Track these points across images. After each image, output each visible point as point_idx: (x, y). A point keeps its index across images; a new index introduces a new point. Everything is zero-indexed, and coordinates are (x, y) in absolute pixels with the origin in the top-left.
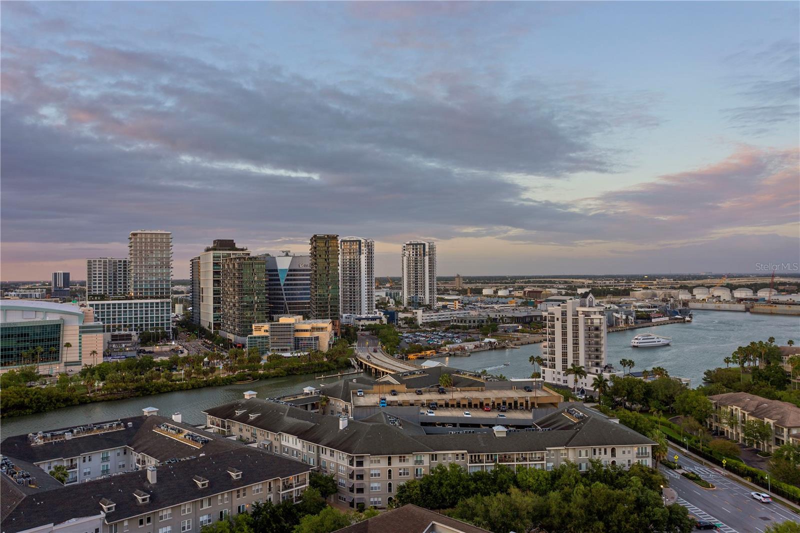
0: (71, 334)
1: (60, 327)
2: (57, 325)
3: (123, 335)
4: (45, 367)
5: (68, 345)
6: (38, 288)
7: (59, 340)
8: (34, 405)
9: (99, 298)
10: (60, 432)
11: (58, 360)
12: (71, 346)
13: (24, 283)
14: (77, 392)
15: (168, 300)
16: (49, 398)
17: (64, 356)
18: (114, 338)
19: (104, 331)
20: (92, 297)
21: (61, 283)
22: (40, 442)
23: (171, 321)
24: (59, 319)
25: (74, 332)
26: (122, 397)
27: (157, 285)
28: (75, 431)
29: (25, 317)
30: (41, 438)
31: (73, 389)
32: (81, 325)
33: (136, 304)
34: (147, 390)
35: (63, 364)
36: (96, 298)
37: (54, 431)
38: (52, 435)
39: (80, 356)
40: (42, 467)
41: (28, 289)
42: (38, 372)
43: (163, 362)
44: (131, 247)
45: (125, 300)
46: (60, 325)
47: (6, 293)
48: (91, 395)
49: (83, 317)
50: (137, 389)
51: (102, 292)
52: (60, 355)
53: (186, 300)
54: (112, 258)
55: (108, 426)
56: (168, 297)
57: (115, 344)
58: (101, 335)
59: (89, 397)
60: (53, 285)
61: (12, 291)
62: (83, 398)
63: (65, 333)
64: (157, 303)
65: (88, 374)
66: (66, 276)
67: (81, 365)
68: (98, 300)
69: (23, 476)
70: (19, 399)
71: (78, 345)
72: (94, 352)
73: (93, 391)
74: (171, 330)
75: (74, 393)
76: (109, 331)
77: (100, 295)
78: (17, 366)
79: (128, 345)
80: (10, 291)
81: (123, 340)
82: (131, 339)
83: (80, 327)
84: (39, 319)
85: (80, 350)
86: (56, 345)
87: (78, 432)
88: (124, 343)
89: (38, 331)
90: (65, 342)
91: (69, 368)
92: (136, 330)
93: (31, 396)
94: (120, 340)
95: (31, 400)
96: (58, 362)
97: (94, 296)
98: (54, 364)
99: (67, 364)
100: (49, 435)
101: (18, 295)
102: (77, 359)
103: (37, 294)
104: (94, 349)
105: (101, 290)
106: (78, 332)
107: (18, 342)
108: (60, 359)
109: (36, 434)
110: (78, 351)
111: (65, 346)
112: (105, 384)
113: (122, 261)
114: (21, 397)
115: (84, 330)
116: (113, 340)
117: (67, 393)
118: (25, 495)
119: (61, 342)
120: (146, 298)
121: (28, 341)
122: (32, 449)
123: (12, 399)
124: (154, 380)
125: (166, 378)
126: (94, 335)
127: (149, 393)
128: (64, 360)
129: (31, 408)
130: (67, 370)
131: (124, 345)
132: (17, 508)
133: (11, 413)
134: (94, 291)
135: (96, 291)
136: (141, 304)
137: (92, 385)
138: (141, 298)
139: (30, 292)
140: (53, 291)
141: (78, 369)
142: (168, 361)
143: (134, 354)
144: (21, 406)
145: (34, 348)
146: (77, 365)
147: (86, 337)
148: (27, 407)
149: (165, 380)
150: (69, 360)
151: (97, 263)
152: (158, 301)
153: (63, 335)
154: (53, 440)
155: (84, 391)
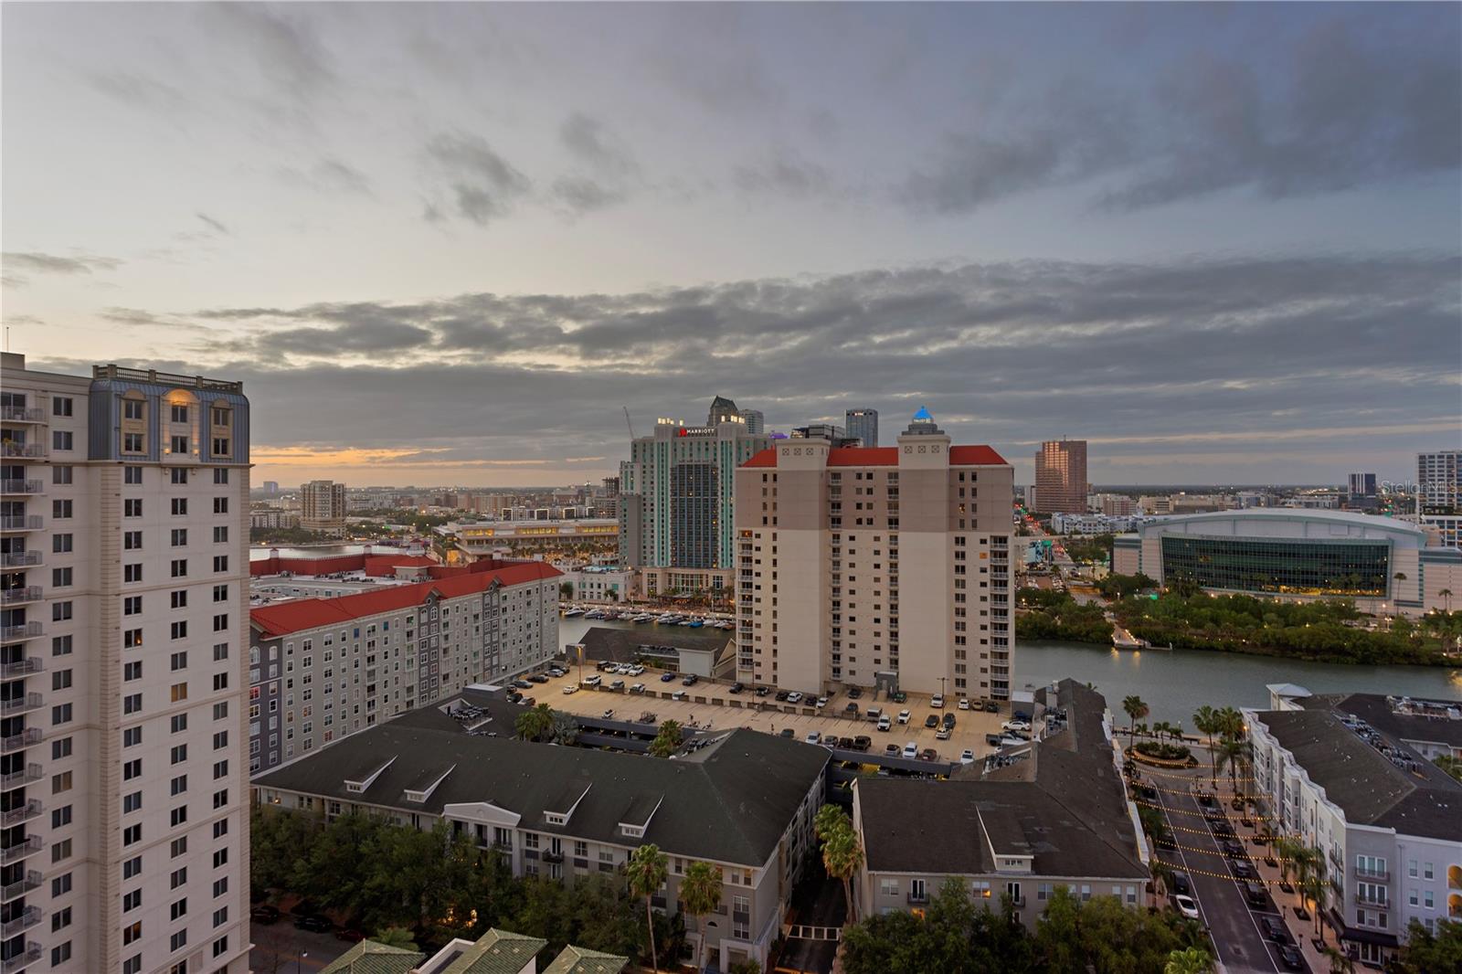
0: (1405, 561)
1: (1387, 550)
2: (1383, 547)
4: (1364, 602)
5: (1401, 576)
6: (1327, 495)
7: (1386, 568)
8: (1360, 652)
9: (1443, 511)
10: (1439, 705)
11: (1385, 596)
12: (1405, 578)
13: (1305, 488)
14: (1426, 647)
16: (1381, 648)
17: (1395, 591)
20: (1430, 509)
21: (1361, 488)
22: (1408, 712)
24: (1384, 538)
25: (1411, 559)
29: (1332, 532)
30: (1408, 706)
31: (1419, 641)
32: (1422, 549)
35: (1392, 603)
36: (1437, 511)
37: (1428, 700)
38: (1426, 707)
39: (1421, 595)
40: (1414, 747)
41: (1313, 495)
42: (1354, 609)
46: (1387, 547)
47: (1283, 500)
48: (1451, 655)
49: (1423, 538)
51: (1447, 503)
52: (1388, 589)
58: (1456, 567)
59: (1447, 657)
60: (1350, 491)
61: (1290, 498)
62: (1437, 657)
63: (1395, 558)
65: (1442, 623)
66: (1370, 479)
67: (1422, 606)
68: (1440, 514)
69: (1399, 756)
70: (1337, 641)
71: (1418, 577)
72: (1446, 592)
73: (1452, 650)
75: (1421, 647)
77: (1440, 507)
78: (1325, 597)
80: (1287, 497)
83: (1420, 553)
84: (1354, 536)
85: (1421, 585)
86: (1381, 574)
89: (1353, 552)
90: (1396, 572)
91: (1403, 610)
93: (1354, 640)
95: (1354, 645)
96: (1384, 598)
97: (1434, 508)
98: (1378, 600)
99: (1399, 603)
100: (1420, 705)
101: (1300, 503)
102: (1417, 598)
103: (1327, 502)
104: (1447, 588)
105: (1443, 500)
106: (1417, 559)
107: (1325, 564)
108: (1388, 595)
109: (1400, 698)
110: (1418, 587)
111: (1396, 577)
114: (1339, 638)
115: (1426, 557)
117: (1409, 645)
118: (1415, 787)
119: (1389, 571)
121: (1339, 565)
122: (1394, 718)
123: (1327, 639)
126: (1446, 566)
128: (1395, 596)
129: (1354, 655)
130: (1400, 612)
132: (1405, 800)
133: (1327, 657)
134: (1430, 500)
135: (1434, 500)
137: (1452, 641)
139: (1316, 499)
140: (1350, 498)
141: (1419, 612)
144: (1340, 651)
145: (1347, 574)
146: (1417, 606)
147: (1432, 568)
148: (1349, 654)
150: (1402, 597)
151: (1436, 460)
153: (1392, 561)
154: (1428, 715)
155: (1437, 646)
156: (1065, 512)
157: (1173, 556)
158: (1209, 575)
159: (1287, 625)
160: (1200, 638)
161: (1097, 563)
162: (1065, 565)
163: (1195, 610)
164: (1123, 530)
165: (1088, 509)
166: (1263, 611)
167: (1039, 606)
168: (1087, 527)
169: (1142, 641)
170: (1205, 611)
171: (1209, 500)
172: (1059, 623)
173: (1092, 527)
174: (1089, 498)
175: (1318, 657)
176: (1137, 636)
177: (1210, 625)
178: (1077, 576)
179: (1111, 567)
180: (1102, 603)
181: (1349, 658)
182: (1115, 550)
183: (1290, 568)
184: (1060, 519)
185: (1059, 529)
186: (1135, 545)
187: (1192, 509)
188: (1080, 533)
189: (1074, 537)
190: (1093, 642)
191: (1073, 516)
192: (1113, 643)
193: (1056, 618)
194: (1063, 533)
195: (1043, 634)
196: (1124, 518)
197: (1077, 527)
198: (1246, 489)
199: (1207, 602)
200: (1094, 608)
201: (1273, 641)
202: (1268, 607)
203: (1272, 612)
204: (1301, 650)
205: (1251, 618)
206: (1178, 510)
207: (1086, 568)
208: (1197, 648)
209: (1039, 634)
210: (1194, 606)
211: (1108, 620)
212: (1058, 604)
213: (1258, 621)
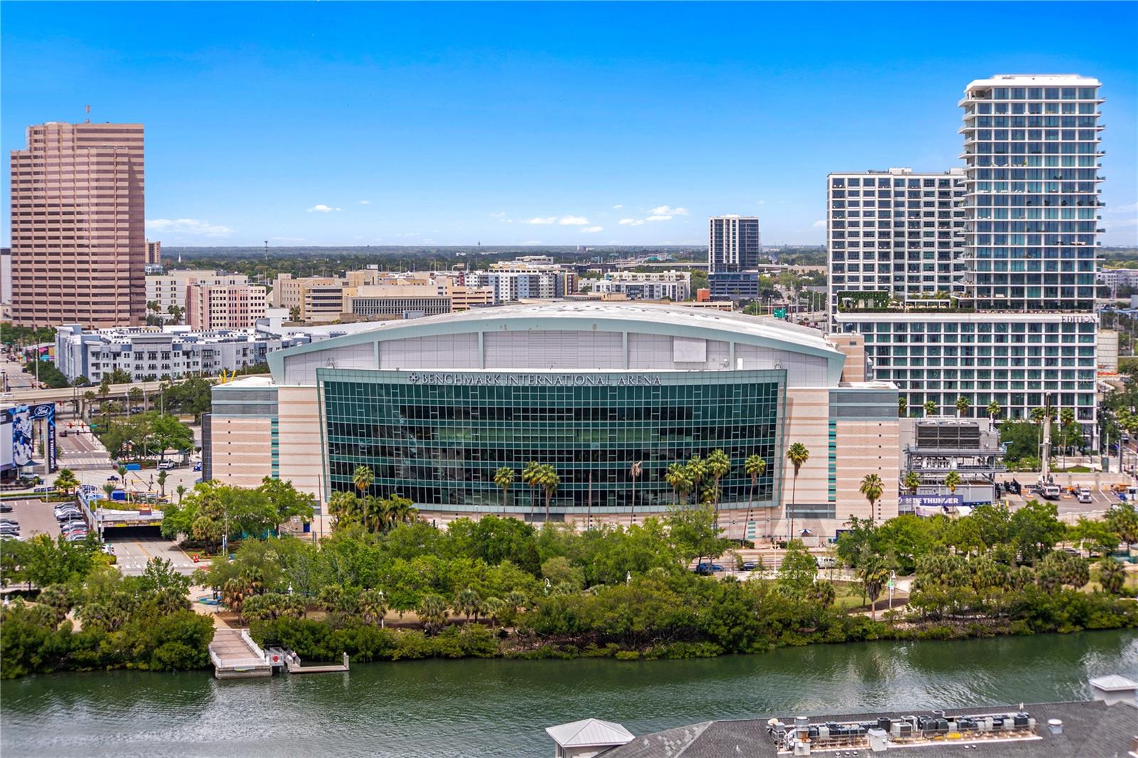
0: (805, 419)
1: (775, 393)
2: (767, 386)
3: (953, 430)
4: (735, 516)
5: (797, 454)
6: (669, 269)
7: (773, 434)
8: (724, 630)
9: (871, 304)
10: (855, 725)
11: (770, 498)
12: (805, 456)
13: (625, 253)
15: (1086, 317)
17: (788, 484)
18: (926, 436)
19: (902, 412)
20: (848, 299)
21: (733, 254)
23: (1095, 390)
25: (814, 412)
26: (970, 631)
27: (1050, 265)
28: (897, 726)
29: (678, 357)
30: (805, 736)
31: (826, 593)
32: (835, 389)
33: (984, 326)
34: (1046, 616)
35: (781, 512)
36: (861, 305)
37: (838, 718)
38: (834, 732)
39: (832, 490)
43: (1086, 530)
44: (970, 134)
45: (952, 311)
46: (776, 385)
47: (583, 282)
48: (878, 616)
49: (837, 364)
50: (1017, 611)
51: (876, 284)
52: (775, 483)
53: (1123, 320)
54: (903, 173)
55: (990, 723)
56: (1088, 306)
57: (929, 456)
58: (890, 424)
59: (871, 622)
60: (712, 258)
61: (599, 277)
62: (859, 622)
63: (790, 412)
64: (1052, 327)
65: (865, 548)
66: (749, 229)
67: (833, 516)
68: (866, 310)
70: (681, 609)
71: (827, 453)
72: (873, 480)
73: (881, 604)
74: (1095, 421)
75: (830, 607)
76: (917, 412)
77: (869, 295)
78: (662, 508)
79: (968, 462)
80: (593, 275)
81: (954, 444)
82: (976, 444)
83: (833, 397)
84: (717, 365)
85: (832, 469)
86: (765, 448)
87: (906, 732)
88: (956, 456)
89: (712, 403)
90: (792, 441)
92: (983, 413)
93: (714, 604)
94: (943, 443)
95: (715, 615)
96: (768, 503)
97: (858, 296)
98: (759, 509)
99: (795, 511)
100: (824, 730)
101: (618, 289)
102: (823, 498)
103: (669, 285)
104: (875, 470)
105: (872, 279)
106: (825, 412)
107: (663, 432)
108: (775, 493)
109: (790, 721)
110: (827, 474)
111: (789, 456)
112: (918, 587)
113: (937, 183)
114: (686, 603)
115: (843, 406)
116: (921, 444)
117: (810, 603)
119: (777, 442)
120: (1016, 306)
121: (688, 432)
123: (665, 608)
124: (1064, 587)
125: (1101, 580)
126: (873, 424)
127: (1050, 626)
128: (787, 497)
129: (713, 639)
130: (795, 530)
131: (954, 464)
133: (663, 651)
134: (851, 279)
135: (856, 279)
136: (1001, 326)
137: (880, 585)
138: (1001, 306)
139: (648, 278)
140: (712, 278)
141: (828, 530)
142: (1103, 526)
143: (987, 494)
144: (684, 632)
145: (704, 453)
146: (826, 516)
147: (851, 430)
148: (704, 636)
149: (1100, 587)
150: (801, 498)
151: (861, 189)
152: (1057, 317)
153: (783, 419)
154: (837, 749)
155: (856, 600)
156: (88, 321)
157: (351, 430)
158: (429, 473)
159: (588, 584)
160: (409, 631)
161: (173, 456)
162: (91, 468)
163: (400, 564)
164: (234, 368)
165: (149, 312)
166: (541, 554)
167: (23, 586)
168: (146, 362)
169: (281, 655)
170: (422, 565)
171: (429, 285)
172: (77, 626)
173: (159, 362)
174: (150, 281)
175: (648, 650)
176: (269, 644)
177: (429, 597)
178: (120, 496)
179: (206, 467)
180: (183, 564)
181: (705, 646)
182: (217, 421)
183: (595, 446)
184: (77, 340)
185: (73, 370)
186: (265, 404)
187: (396, 308)
188: (125, 379)
189: (114, 389)
190: (163, 670)
191: (109, 332)
192: (211, 668)
193: (70, 616)
194: (83, 381)
195: (35, 660)
196: (238, 334)
197: (121, 361)
198: (511, 255)
199: (423, 539)
200: (164, 582)
201: (562, 624)
202: (551, 546)
203: (558, 553)
204: (615, 638)
205: (516, 572)
206: (365, 309)
207: (145, 474)
208: (404, 659)
209: (25, 662)
210: (397, 554)
211: (200, 609)
212: (76, 575)
213: (530, 578)
